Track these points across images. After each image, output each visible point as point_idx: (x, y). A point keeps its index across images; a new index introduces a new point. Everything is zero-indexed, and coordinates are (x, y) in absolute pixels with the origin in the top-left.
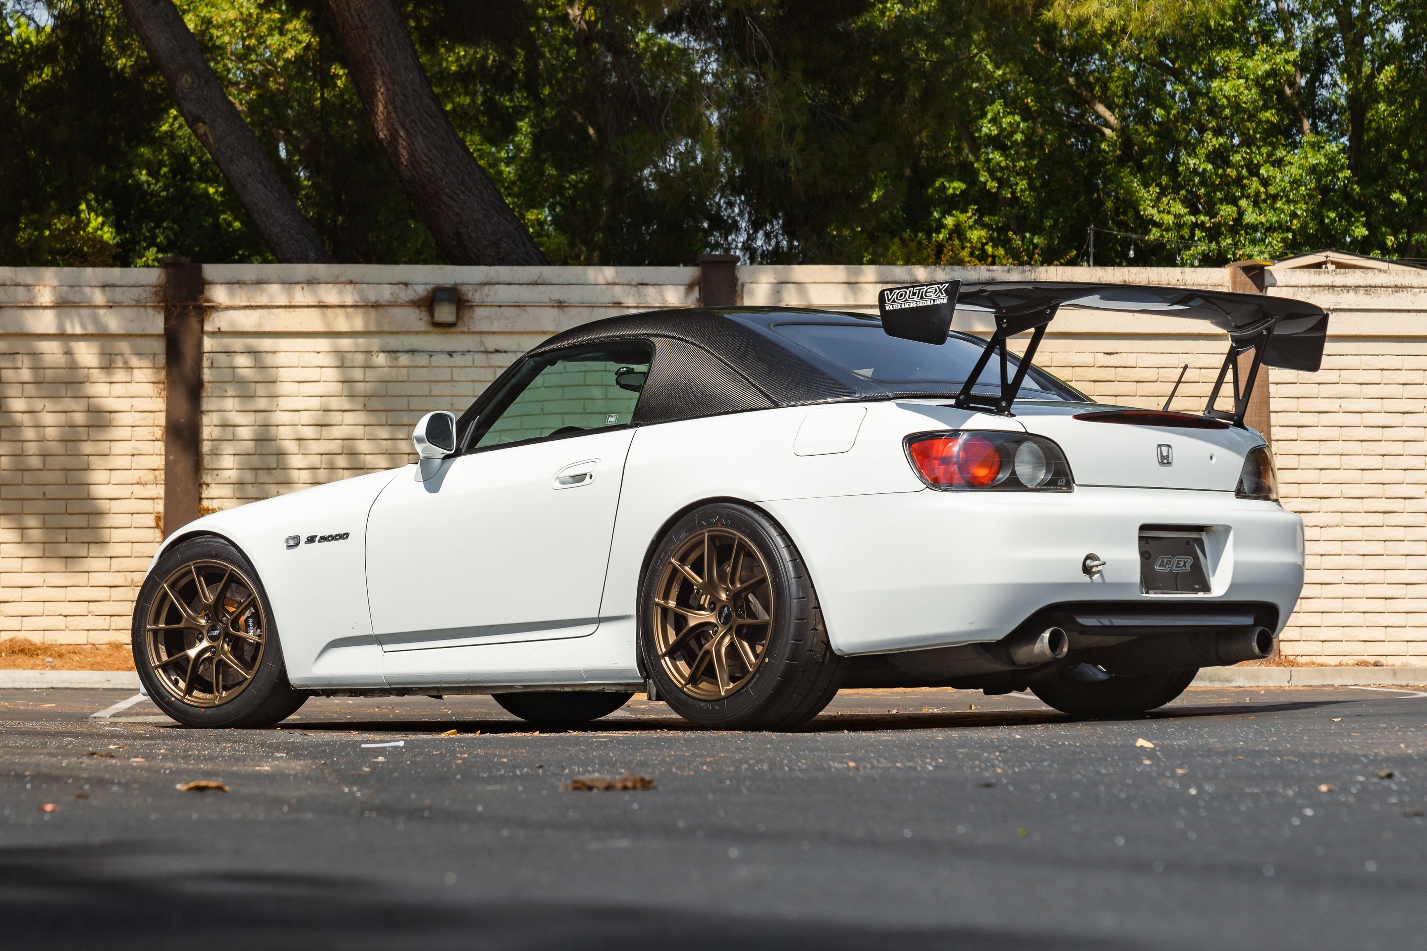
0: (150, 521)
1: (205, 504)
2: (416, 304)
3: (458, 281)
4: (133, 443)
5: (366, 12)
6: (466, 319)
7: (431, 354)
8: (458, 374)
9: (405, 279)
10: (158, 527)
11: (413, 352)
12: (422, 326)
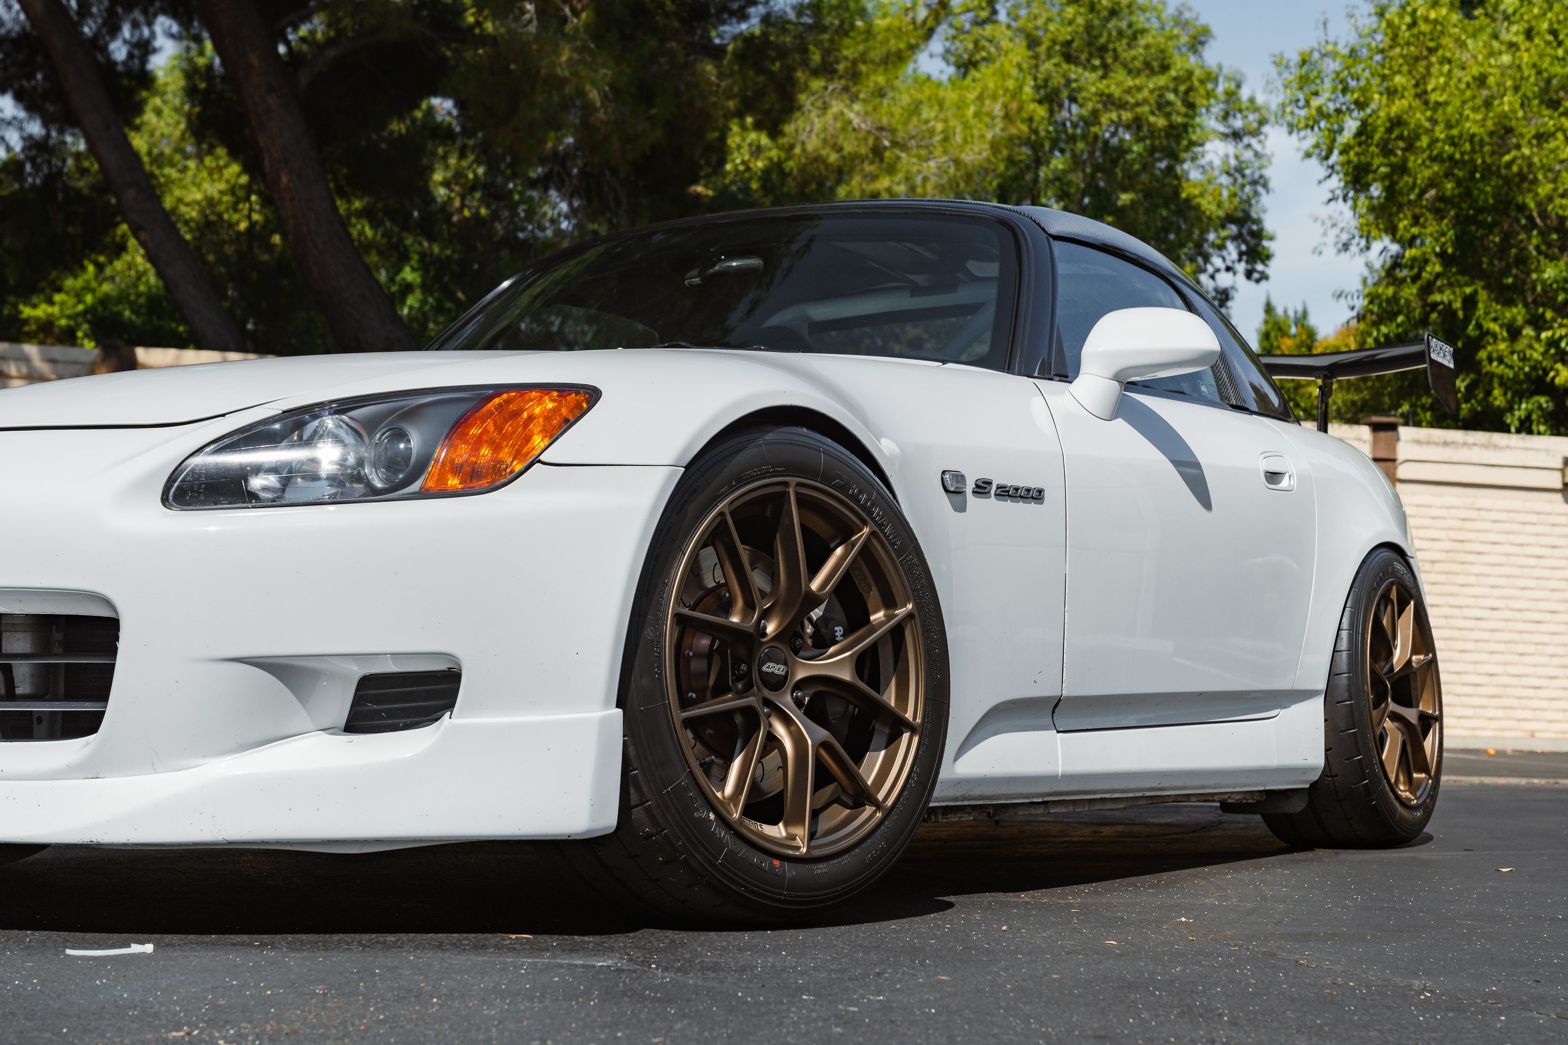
5: (288, 148)
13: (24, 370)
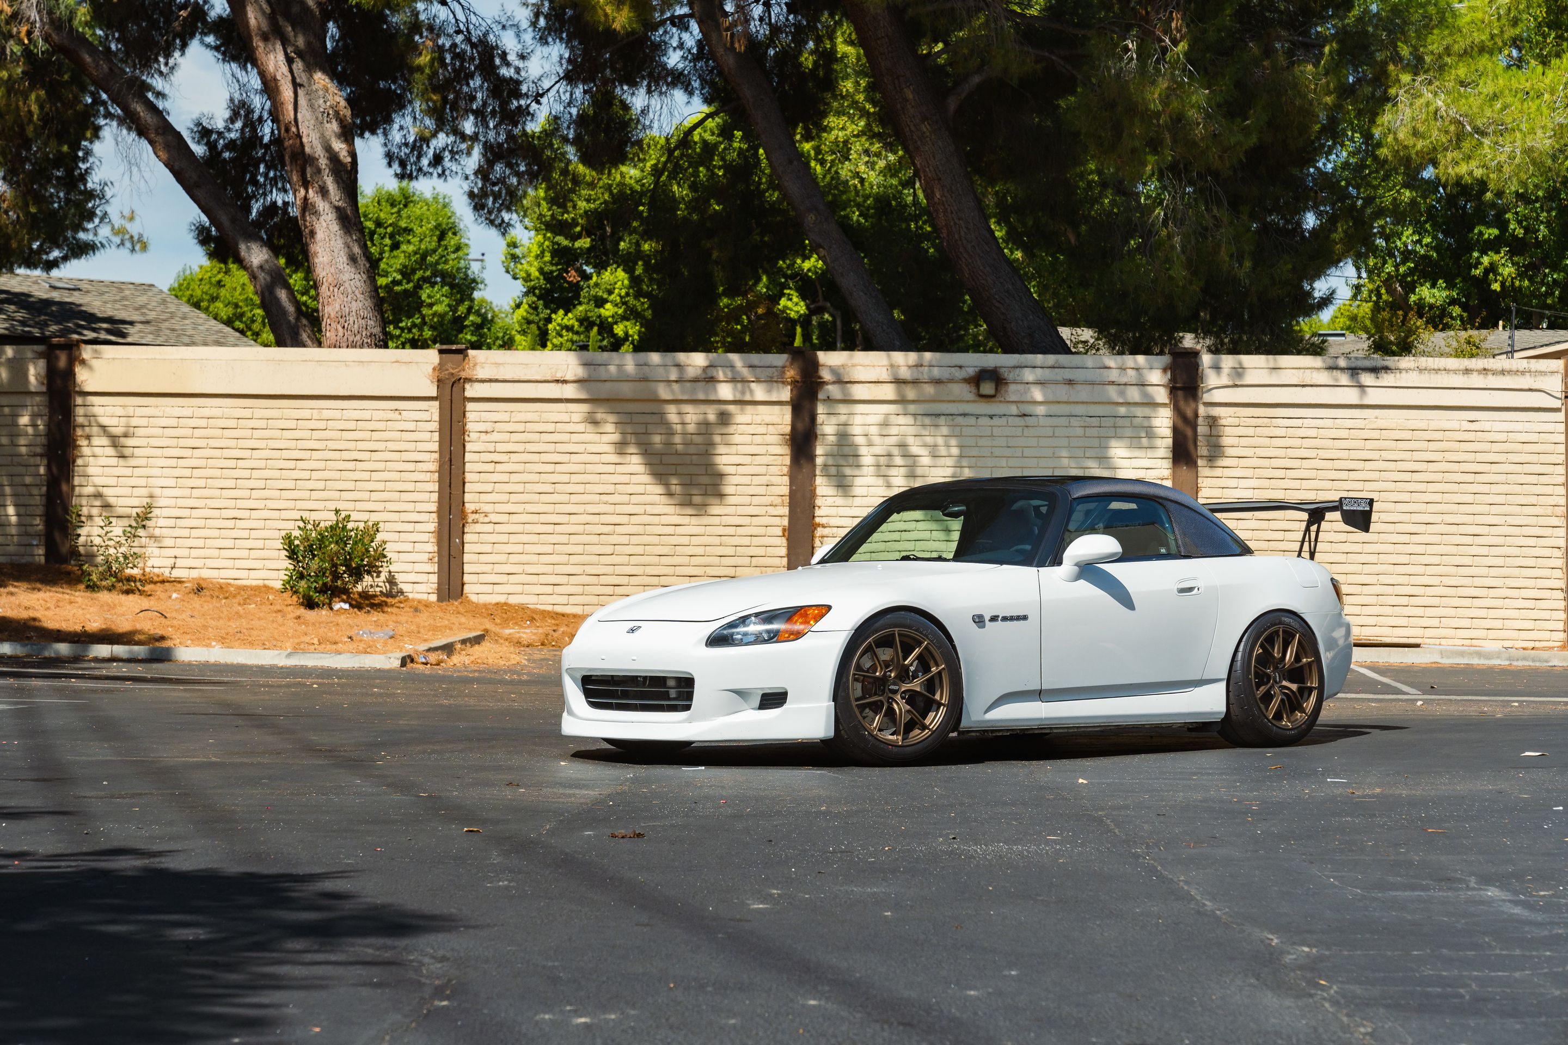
0: (779, 531)
1: (817, 520)
2: (968, 381)
3: (998, 365)
4: (768, 477)
5: (940, 168)
6: (1002, 392)
7: (978, 416)
8: (996, 431)
9: (959, 363)
10: (784, 536)
11: (965, 415)
12: (971, 396)
13: (730, 375)
